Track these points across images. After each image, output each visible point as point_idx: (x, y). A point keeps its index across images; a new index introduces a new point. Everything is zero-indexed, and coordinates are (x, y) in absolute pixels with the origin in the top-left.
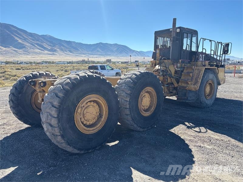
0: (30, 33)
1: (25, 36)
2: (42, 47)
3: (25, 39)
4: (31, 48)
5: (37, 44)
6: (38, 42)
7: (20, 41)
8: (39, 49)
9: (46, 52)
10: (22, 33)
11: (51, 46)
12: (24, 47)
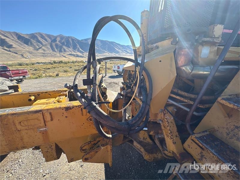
0: (122, 45)
1: (119, 47)
2: (127, 52)
3: (119, 49)
4: (121, 53)
5: (125, 51)
6: (125, 49)
7: (117, 50)
8: (125, 53)
9: (128, 54)
10: (118, 46)
11: (131, 51)
12: (119, 53)
